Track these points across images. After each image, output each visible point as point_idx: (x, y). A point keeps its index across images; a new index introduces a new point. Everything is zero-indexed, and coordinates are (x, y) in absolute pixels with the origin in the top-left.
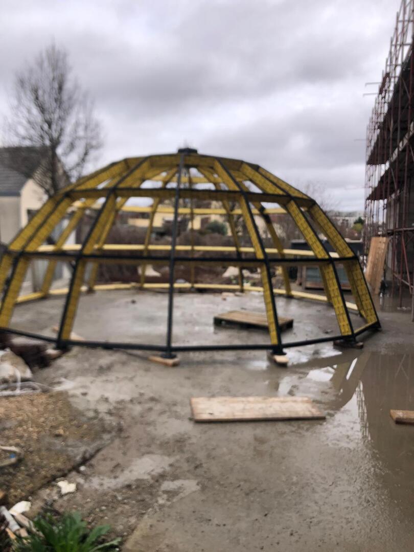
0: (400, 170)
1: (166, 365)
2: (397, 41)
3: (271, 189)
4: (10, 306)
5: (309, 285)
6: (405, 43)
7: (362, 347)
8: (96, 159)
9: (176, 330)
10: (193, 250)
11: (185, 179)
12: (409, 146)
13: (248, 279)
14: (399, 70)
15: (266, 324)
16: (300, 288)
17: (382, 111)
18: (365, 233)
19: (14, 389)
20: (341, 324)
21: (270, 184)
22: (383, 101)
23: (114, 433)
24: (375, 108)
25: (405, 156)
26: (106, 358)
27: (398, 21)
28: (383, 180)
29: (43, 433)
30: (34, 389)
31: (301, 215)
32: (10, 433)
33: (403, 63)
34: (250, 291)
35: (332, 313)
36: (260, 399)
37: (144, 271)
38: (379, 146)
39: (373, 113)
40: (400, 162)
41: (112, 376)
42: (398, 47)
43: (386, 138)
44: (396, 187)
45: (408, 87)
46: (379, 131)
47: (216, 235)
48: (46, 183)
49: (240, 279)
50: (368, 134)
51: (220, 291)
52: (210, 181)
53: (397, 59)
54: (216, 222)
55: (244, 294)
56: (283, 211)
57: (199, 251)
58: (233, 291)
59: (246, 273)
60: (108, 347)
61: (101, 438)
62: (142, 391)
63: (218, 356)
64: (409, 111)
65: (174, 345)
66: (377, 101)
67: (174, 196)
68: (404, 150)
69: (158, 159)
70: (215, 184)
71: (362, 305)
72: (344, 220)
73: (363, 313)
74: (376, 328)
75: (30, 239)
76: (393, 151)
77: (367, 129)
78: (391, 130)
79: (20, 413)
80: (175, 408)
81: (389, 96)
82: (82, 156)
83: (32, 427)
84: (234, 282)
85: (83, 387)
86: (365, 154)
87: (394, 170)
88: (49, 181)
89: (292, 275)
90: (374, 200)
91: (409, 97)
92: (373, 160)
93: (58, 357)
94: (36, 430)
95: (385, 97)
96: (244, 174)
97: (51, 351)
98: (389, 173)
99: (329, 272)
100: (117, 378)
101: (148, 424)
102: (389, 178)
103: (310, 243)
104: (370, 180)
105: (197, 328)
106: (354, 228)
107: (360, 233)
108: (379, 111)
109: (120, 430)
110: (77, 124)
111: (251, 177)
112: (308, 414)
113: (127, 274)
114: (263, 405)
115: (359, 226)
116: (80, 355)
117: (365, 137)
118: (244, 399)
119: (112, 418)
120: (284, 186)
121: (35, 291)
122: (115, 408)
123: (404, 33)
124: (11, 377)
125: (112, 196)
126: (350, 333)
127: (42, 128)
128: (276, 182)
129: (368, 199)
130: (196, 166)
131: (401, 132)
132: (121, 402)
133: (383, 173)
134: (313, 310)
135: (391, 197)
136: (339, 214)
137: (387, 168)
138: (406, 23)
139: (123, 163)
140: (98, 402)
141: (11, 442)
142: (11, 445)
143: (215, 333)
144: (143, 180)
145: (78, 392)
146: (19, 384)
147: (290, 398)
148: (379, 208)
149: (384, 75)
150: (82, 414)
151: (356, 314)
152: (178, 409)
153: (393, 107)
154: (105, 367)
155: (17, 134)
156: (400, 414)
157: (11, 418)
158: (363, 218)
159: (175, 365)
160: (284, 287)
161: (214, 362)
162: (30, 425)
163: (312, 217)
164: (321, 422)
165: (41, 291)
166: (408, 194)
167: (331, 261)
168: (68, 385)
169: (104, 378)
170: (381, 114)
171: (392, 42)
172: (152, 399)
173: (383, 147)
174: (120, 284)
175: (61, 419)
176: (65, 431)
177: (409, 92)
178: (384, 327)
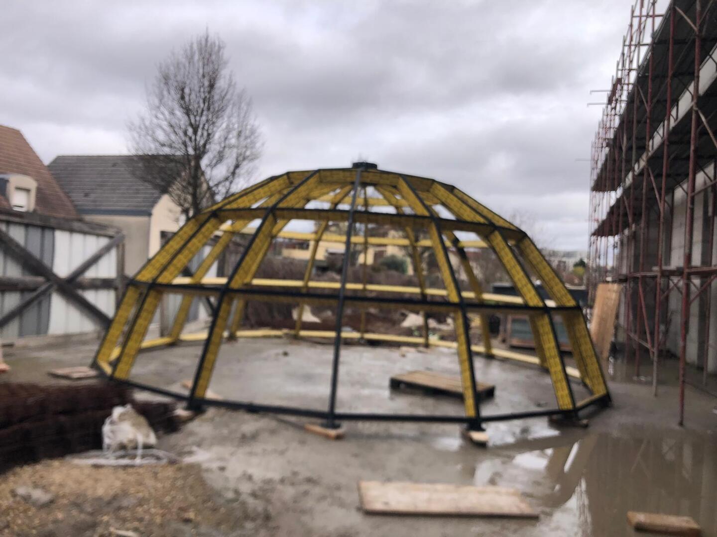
0: (636, 199)
1: (327, 437)
2: (631, 40)
3: (468, 215)
4: (133, 352)
5: (515, 342)
6: (641, 43)
7: (586, 426)
8: (250, 173)
9: (341, 392)
10: (365, 290)
11: (360, 200)
12: (648, 169)
13: (435, 330)
14: (633, 76)
15: (460, 390)
16: (503, 346)
17: (612, 126)
18: (588, 279)
19: (134, 457)
20: (560, 393)
21: (468, 209)
22: (613, 112)
23: (259, 522)
24: (603, 121)
25: (642, 181)
26: (250, 424)
27: (633, 17)
28: (613, 211)
29: (168, 517)
30: (158, 458)
31: (507, 250)
32: (128, 514)
33: (639, 67)
34: (437, 346)
35: (548, 380)
36: (451, 487)
37: (300, 315)
38: (608, 169)
39: (599, 127)
40: (635, 189)
41: (258, 447)
42: (633, 48)
43: (617, 158)
44: (630, 219)
45: (646, 97)
46: (607, 149)
47: (394, 273)
48: (185, 200)
49: (425, 331)
50: (593, 153)
51: (398, 345)
52: (391, 204)
53: (631, 62)
54: (393, 256)
55: (428, 351)
56: (483, 244)
57: (371, 291)
58: (415, 345)
59: (432, 323)
60: (253, 409)
61: (243, 527)
62: (296, 469)
63: (396, 428)
64: (648, 125)
65: (339, 410)
66: (605, 113)
67: (347, 219)
68: (641, 174)
69: (328, 174)
70: (397, 207)
71: (586, 370)
72: (560, 262)
73: (588, 381)
74: (605, 403)
75: (164, 268)
76: (626, 175)
77: (592, 146)
78: (624, 148)
79: (141, 488)
80: (337, 494)
81: (621, 107)
82: (232, 169)
83: (155, 507)
84: (416, 333)
85: (221, 459)
86: (590, 178)
87: (627, 198)
88: (189, 198)
89: (493, 328)
90: (602, 236)
91: (648, 109)
92: (600, 186)
93: (190, 419)
94: (161, 512)
95: (615, 108)
96: (436, 196)
97: (181, 412)
98: (621, 202)
99: (544, 324)
100: (264, 450)
101: (303, 512)
102: (622, 209)
103: (519, 285)
104: (595, 211)
105: (366, 392)
106: (574, 272)
107: (581, 279)
108: (608, 125)
109: (267, 518)
110: (229, 130)
111: (444, 200)
112: (515, 510)
113: (278, 317)
114: (455, 496)
115: (580, 270)
116: (217, 419)
117: (589, 157)
118: (429, 486)
119: (257, 502)
120: (485, 213)
121: (162, 335)
122: (261, 489)
123: (641, 31)
124: (131, 441)
125: (270, 218)
126: (570, 407)
127: (185, 133)
128: (476, 208)
129: (594, 234)
130: (374, 185)
131: (637, 151)
132: (269, 482)
133: (613, 202)
134: (521, 376)
135: (623, 233)
136: (554, 254)
137: (618, 196)
138: (643, 19)
139: (285, 177)
140: (239, 479)
141: (128, 525)
142: (127, 529)
143: (391, 399)
144: (308, 200)
145: (215, 465)
146: (140, 452)
147: (491, 488)
148: (607, 247)
149: (614, 82)
150: (219, 494)
151: (579, 384)
152: (343, 494)
153: (626, 121)
154: (248, 434)
155: (155, 140)
156: (641, 517)
157: (129, 495)
158: (586, 261)
159: (339, 438)
160: (482, 343)
161: (389, 437)
162: (152, 504)
163: (522, 253)
164: (533, 522)
165: (170, 335)
166: (646, 230)
167: (546, 310)
168: (201, 457)
169: (247, 449)
170: (610, 128)
171: (625, 41)
172: (309, 480)
173: (614, 170)
174: (270, 329)
175: (192, 499)
176: (196, 515)
177: (647, 102)
178: (616, 401)
